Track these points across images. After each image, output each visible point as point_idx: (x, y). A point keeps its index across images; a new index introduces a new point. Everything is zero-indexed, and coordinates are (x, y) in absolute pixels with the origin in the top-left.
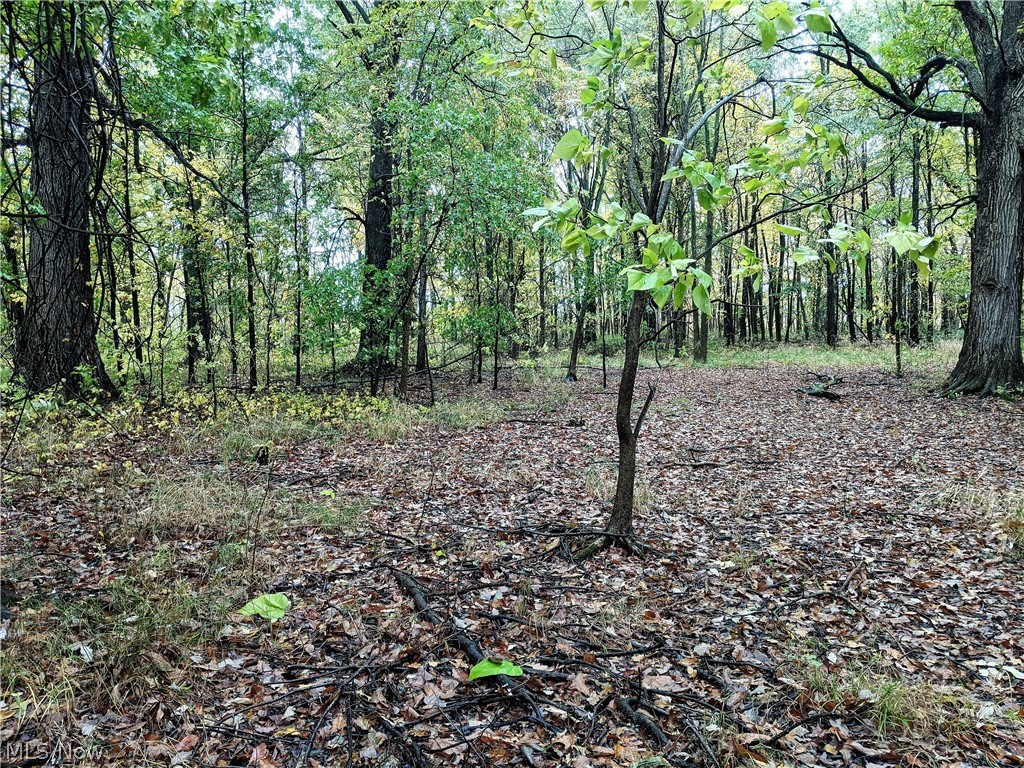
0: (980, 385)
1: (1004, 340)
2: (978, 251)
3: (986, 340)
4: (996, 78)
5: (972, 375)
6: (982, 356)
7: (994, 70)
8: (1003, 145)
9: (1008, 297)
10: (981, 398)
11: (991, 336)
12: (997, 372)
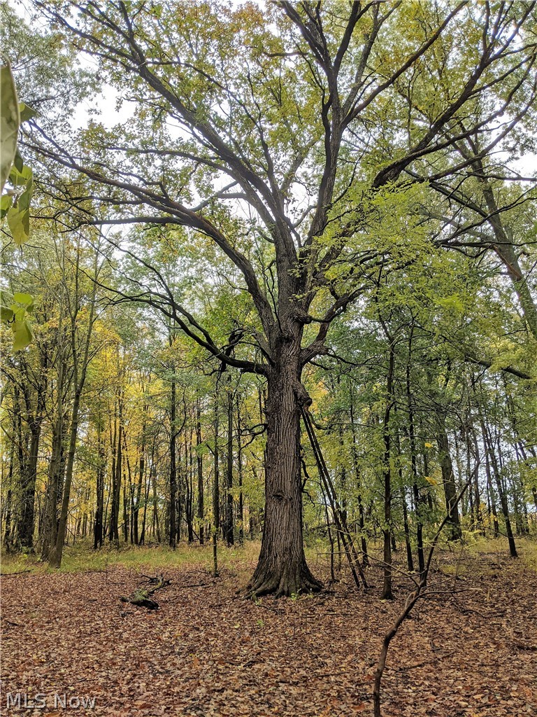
0: (275, 586)
1: (291, 543)
2: (269, 468)
3: (279, 544)
4: (276, 341)
5: (270, 576)
6: (276, 557)
7: (275, 335)
8: (283, 388)
9: (292, 507)
10: (277, 598)
11: (282, 541)
12: (288, 573)
